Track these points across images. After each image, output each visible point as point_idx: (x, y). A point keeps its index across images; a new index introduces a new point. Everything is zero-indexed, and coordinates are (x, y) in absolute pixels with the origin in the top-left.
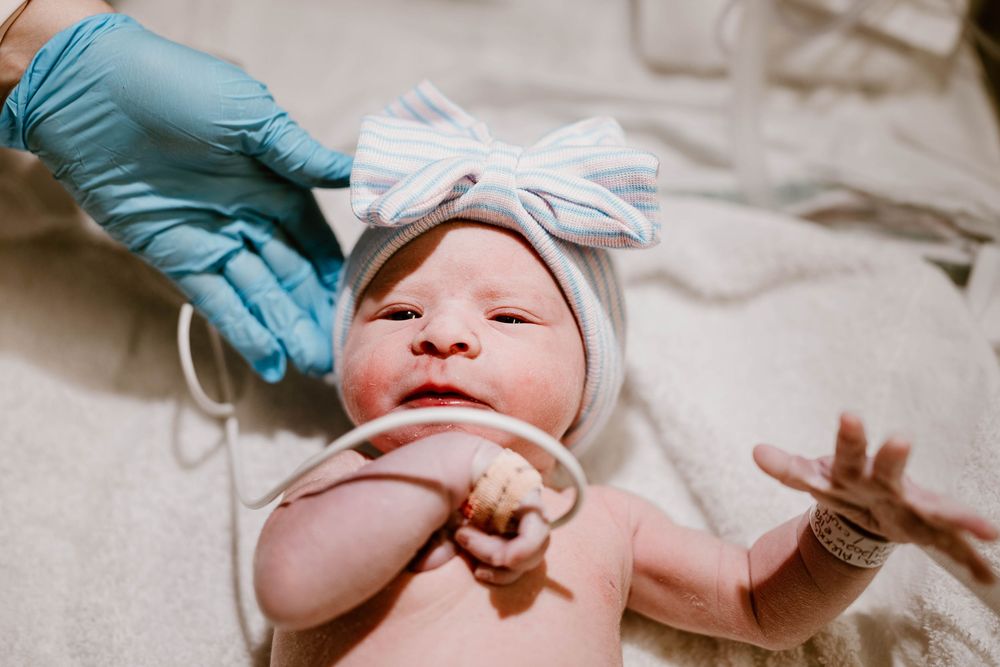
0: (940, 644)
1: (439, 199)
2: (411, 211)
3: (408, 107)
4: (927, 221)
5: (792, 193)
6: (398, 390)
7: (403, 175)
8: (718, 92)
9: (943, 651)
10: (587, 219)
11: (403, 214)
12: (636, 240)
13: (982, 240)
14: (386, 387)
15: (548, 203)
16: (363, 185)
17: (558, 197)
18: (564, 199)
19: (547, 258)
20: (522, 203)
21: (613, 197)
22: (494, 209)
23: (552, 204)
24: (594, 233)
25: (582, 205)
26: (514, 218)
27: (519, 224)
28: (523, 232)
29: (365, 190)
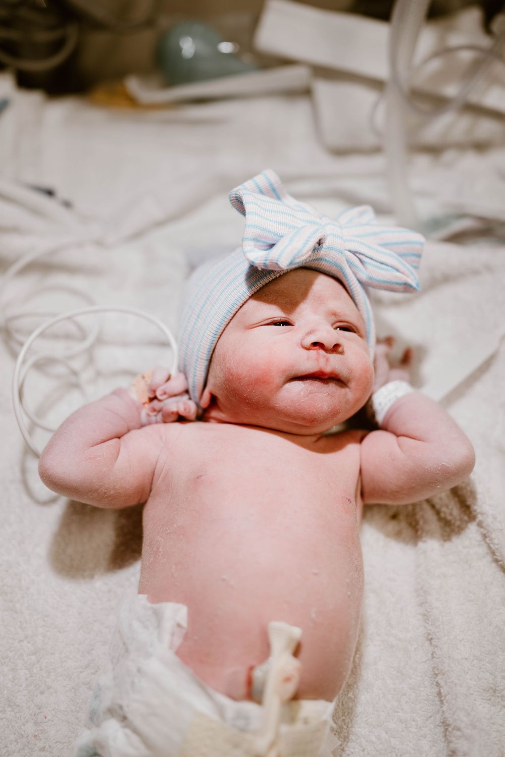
7: (281, 236)
10: (385, 273)
11: (294, 262)
16: (251, 240)
17: (368, 257)
18: (372, 259)
19: (356, 295)
20: (346, 260)
21: (400, 259)
22: (330, 263)
23: (364, 261)
24: (388, 282)
25: (382, 263)
26: (341, 269)
27: (343, 273)
28: (344, 278)
29: (252, 243)
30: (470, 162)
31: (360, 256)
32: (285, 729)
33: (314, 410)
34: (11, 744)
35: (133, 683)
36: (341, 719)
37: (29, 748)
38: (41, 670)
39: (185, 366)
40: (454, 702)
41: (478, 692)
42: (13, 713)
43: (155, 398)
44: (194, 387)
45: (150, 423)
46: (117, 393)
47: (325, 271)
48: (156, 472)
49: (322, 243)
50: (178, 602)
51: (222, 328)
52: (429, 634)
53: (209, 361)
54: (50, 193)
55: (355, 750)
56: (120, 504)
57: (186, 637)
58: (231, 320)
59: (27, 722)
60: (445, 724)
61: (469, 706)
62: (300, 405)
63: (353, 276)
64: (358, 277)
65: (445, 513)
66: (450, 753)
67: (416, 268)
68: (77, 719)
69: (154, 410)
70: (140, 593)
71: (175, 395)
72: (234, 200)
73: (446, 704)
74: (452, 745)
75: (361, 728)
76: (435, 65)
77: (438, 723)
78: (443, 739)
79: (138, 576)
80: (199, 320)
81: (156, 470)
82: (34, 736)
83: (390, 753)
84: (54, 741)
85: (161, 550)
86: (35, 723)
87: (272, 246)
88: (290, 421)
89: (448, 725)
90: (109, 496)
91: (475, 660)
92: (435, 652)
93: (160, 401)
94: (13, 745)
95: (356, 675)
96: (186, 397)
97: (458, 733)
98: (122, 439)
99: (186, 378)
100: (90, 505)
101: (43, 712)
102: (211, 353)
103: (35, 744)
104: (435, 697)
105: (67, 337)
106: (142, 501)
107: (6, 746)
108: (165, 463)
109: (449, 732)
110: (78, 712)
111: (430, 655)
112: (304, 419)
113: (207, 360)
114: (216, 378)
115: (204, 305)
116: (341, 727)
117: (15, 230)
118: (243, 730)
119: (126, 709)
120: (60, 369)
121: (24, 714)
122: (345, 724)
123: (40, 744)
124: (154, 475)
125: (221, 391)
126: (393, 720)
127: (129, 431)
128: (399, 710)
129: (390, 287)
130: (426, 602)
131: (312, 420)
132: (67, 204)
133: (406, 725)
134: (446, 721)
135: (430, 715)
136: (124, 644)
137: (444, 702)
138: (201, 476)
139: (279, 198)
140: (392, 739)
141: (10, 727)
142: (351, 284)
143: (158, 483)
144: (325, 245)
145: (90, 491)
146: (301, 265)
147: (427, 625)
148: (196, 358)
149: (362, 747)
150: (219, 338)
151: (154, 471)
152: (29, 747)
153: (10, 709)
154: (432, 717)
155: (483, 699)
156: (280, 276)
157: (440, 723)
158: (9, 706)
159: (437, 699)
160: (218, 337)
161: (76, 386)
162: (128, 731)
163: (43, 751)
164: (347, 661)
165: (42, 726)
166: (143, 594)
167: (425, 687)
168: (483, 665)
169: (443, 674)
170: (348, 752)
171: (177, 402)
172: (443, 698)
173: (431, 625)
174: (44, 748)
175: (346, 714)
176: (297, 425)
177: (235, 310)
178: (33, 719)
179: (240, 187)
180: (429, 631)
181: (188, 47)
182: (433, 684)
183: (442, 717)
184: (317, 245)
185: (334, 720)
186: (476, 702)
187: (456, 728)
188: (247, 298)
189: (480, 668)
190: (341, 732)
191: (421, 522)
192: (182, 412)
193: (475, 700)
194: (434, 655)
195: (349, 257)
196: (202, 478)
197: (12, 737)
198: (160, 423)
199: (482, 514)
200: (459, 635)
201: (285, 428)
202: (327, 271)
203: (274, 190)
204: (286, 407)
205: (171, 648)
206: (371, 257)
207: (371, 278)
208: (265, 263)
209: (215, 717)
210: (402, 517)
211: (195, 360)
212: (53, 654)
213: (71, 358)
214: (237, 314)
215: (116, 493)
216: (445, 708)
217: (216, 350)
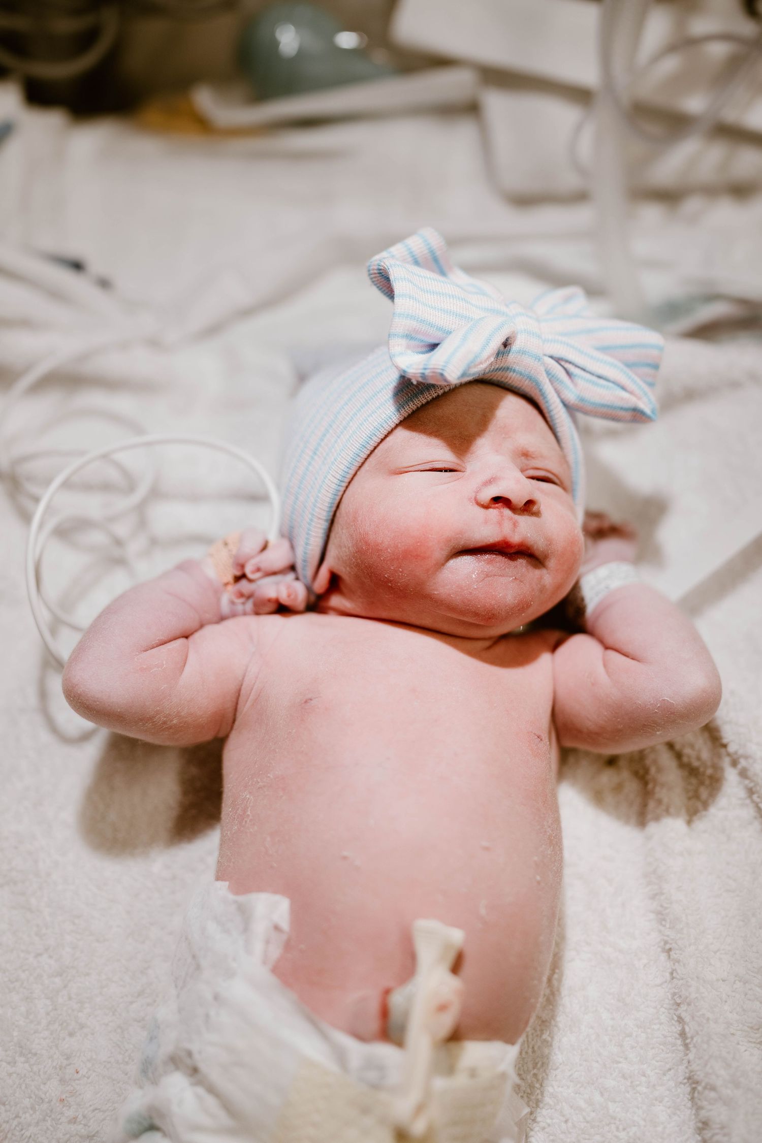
7: (448, 332)
15: (566, 369)
16: (403, 337)
17: (579, 367)
18: (584, 370)
19: (558, 425)
20: (545, 370)
21: (625, 369)
22: (521, 374)
23: (572, 374)
24: (608, 406)
25: (599, 377)
26: (537, 384)
27: (541, 390)
28: (541, 398)
29: (404, 342)
31: (567, 366)
32: (440, 1083)
33: (493, 602)
34: (25, 1113)
35: (207, 1016)
36: (532, 1073)
37: (53, 1119)
38: (70, 999)
39: (292, 528)
40: (705, 1046)
41: (742, 1030)
42: (27, 1065)
43: (244, 576)
44: (305, 561)
45: (234, 615)
46: (184, 567)
47: (512, 386)
48: (243, 692)
49: (510, 344)
50: (275, 892)
51: (352, 472)
52: (666, 943)
53: (329, 522)
54: (77, 266)
55: (554, 1121)
56: (188, 739)
57: (288, 946)
58: (366, 459)
59: (49, 1079)
60: (692, 1081)
61: (728, 1053)
62: (471, 593)
63: (555, 395)
64: (563, 397)
65: (689, 757)
66: (700, 1125)
67: (651, 385)
68: (126, 1074)
69: (241, 595)
70: (218, 878)
71: (274, 573)
72: (375, 274)
73: (693, 1050)
74: (703, 1113)
75: (562, 1087)
76: (670, 65)
77: (681, 1079)
78: (689, 1104)
79: (216, 854)
80: (316, 457)
81: (244, 687)
82: (61, 1100)
83: (608, 1125)
84: (92, 1108)
85: (249, 813)
86: (60, 1081)
87: (434, 346)
88: (454, 616)
89: (697, 1083)
90: (171, 728)
91: (737, 982)
92: (675, 970)
93: (250, 581)
94: (28, 1115)
95: (552, 1005)
96: (291, 576)
97: (713, 1095)
98: (191, 639)
99: (292, 547)
100: (141, 740)
101: (74, 1064)
102: (334, 509)
103: (62, 1113)
104: (676, 1038)
105: (106, 487)
106: (221, 735)
107: (17, 1116)
108: (257, 678)
109: (699, 1093)
110: (127, 1063)
111: (668, 975)
112: (476, 614)
113: (326, 520)
114: (340, 547)
115: (324, 435)
116: (531, 1086)
117: (25, 323)
118: (376, 1087)
119: (196, 1056)
120: (97, 537)
121: (45, 1067)
122: (538, 1080)
123: (70, 1113)
124: (239, 695)
125: (348, 569)
126: (611, 1074)
127: (201, 626)
128: (621, 1060)
129: (610, 413)
130: (662, 894)
131: (490, 616)
132: (104, 284)
133: (632, 1082)
134: (693, 1075)
135: (668, 1066)
136: (194, 957)
137: (690, 1046)
138: (311, 700)
139: (443, 273)
140: (610, 1103)
141: (23, 1086)
142: (551, 408)
143: (245, 709)
144: (515, 347)
145: (142, 719)
146: (476, 376)
147: (662, 928)
148: (310, 516)
149: (563, 1116)
150: (347, 487)
151: (239, 690)
152: (53, 1116)
153: (23, 1059)
154: (672, 1071)
155: (751, 1042)
156: (445, 394)
157: (685, 1079)
158: (22, 1054)
159: (679, 1042)
160: (345, 484)
161: (120, 562)
162: (200, 1090)
163: (75, 1123)
164: (536, 982)
165: (72, 1086)
166: (222, 880)
167: (661, 1024)
168: (750, 989)
169: (689, 1004)
170: (542, 1124)
171: (277, 584)
172: (688, 1041)
173: (669, 928)
174: (75, 1118)
175: (539, 1065)
176: (464, 623)
177: (373, 444)
178: (58, 1075)
179: (384, 254)
180: (666, 938)
181: (288, 39)
182: (673, 1019)
183: (687, 1071)
184: (502, 347)
185: (519, 1075)
186: (739, 1046)
187: (708, 1087)
188: (393, 426)
189: (746, 994)
190: (531, 1094)
191: (653, 770)
192: (284, 599)
193: (738, 1044)
194: (675, 975)
195: (550, 366)
196: (312, 702)
197: (27, 1102)
198: (249, 614)
199: (746, 757)
200: (712, 944)
201: (445, 627)
202: (516, 388)
203: (436, 260)
204: (449, 595)
205: (264, 963)
206: (584, 368)
207: (582, 400)
208: (423, 374)
209: (333, 1067)
210: (622, 763)
211: (308, 521)
212: (88, 974)
213: (112, 519)
214: (376, 451)
215: (180, 723)
216: (691, 1056)
217: (342, 506)
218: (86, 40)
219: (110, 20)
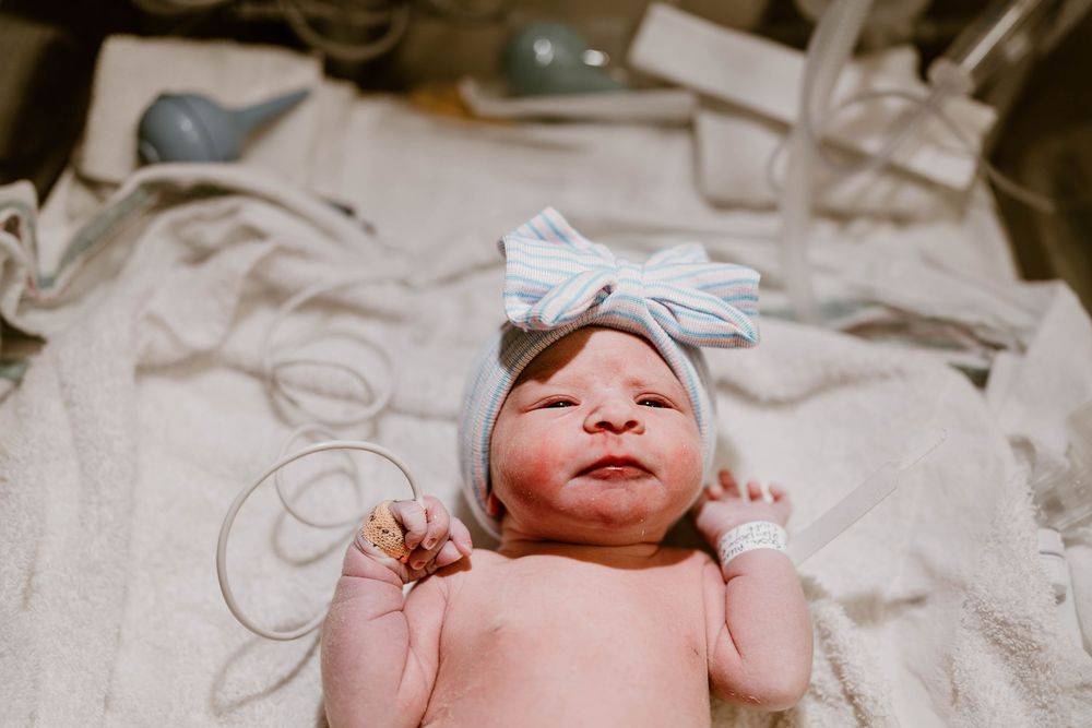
0: (968, 695)
1: (588, 305)
2: (568, 315)
3: (536, 231)
4: (951, 331)
5: (834, 310)
6: (574, 465)
7: (551, 287)
8: (769, 224)
9: (970, 701)
10: (705, 323)
11: (562, 317)
12: (748, 340)
13: (998, 347)
14: (562, 465)
15: (669, 308)
16: (513, 294)
17: (680, 305)
18: (686, 307)
19: (670, 357)
20: (650, 311)
21: (727, 305)
22: (626, 316)
23: (675, 311)
24: (711, 335)
26: (642, 322)
27: (647, 328)
28: (649, 334)
29: (515, 299)
30: (885, 236)
47: (623, 328)
49: (610, 290)
54: (348, 211)
76: (854, 111)
87: (538, 298)
105: (349, 397)
117: (301, 253)
129: (714, 341)
132: (369, 229)
139: (566, 241)
144: (616, 293)
181: (544, 51)
184: (602, 292)
195: (654, 307)
202: (626, 328)
203: (556, 232)
206: (684, 305)
207: (686, 332)
208: (527, 322)
218: (377, 32)
219: (400, 18)
